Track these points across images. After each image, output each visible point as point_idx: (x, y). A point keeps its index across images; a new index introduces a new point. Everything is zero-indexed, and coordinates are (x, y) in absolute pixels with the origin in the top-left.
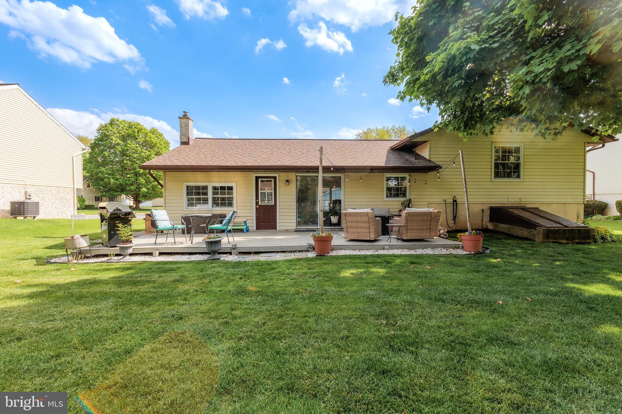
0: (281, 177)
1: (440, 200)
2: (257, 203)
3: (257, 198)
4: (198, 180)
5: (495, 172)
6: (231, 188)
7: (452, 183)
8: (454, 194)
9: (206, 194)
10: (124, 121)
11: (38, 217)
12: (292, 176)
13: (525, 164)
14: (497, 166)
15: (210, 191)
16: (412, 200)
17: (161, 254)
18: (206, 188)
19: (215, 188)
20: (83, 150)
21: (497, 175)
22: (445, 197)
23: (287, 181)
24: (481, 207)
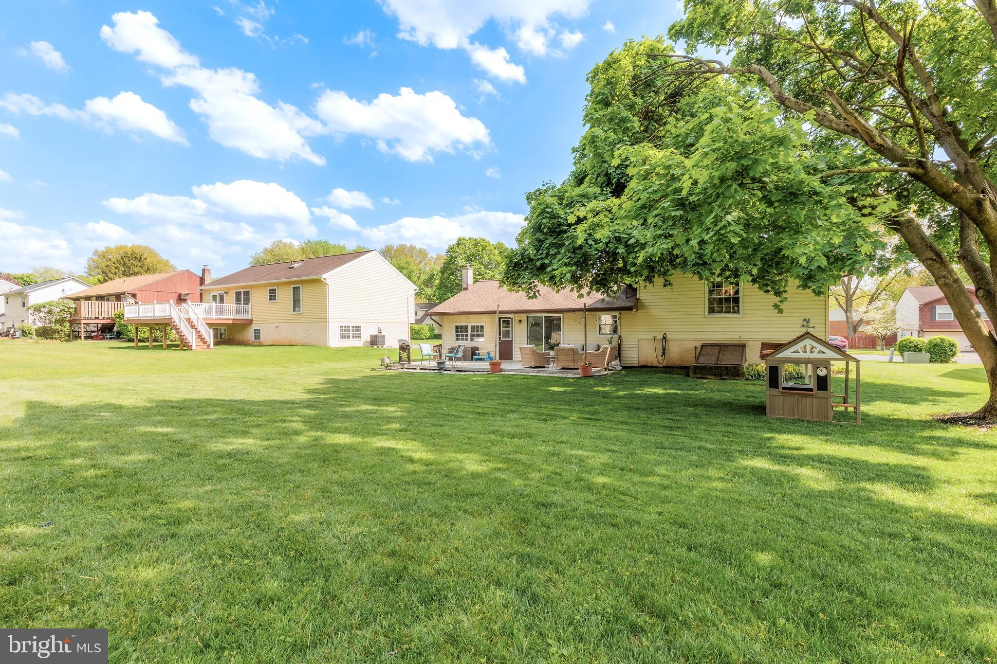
0: (516, 317)
1: (651, 337)
2: (500, 338)
3: (500, 335)
4: (462, 321)
5: (710, 308)
6: (482, 327)
7: (662, 320)
8: (665, 330)
9: (466, 331)
10: (470, 239)
11: (385, 347)
12: (523, 317)
13: (745, 298)
14: (711, 301)
15: (469, 329)
16: (623, 336)
17: (420, 369)
18: (466, 327)
19: (473, 327)
20: (415, 290)
21: (711, 311)
22: (655, 334)
23: (520, 321)
24: (694, 344)
